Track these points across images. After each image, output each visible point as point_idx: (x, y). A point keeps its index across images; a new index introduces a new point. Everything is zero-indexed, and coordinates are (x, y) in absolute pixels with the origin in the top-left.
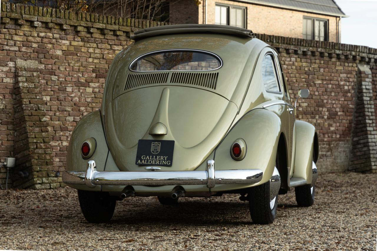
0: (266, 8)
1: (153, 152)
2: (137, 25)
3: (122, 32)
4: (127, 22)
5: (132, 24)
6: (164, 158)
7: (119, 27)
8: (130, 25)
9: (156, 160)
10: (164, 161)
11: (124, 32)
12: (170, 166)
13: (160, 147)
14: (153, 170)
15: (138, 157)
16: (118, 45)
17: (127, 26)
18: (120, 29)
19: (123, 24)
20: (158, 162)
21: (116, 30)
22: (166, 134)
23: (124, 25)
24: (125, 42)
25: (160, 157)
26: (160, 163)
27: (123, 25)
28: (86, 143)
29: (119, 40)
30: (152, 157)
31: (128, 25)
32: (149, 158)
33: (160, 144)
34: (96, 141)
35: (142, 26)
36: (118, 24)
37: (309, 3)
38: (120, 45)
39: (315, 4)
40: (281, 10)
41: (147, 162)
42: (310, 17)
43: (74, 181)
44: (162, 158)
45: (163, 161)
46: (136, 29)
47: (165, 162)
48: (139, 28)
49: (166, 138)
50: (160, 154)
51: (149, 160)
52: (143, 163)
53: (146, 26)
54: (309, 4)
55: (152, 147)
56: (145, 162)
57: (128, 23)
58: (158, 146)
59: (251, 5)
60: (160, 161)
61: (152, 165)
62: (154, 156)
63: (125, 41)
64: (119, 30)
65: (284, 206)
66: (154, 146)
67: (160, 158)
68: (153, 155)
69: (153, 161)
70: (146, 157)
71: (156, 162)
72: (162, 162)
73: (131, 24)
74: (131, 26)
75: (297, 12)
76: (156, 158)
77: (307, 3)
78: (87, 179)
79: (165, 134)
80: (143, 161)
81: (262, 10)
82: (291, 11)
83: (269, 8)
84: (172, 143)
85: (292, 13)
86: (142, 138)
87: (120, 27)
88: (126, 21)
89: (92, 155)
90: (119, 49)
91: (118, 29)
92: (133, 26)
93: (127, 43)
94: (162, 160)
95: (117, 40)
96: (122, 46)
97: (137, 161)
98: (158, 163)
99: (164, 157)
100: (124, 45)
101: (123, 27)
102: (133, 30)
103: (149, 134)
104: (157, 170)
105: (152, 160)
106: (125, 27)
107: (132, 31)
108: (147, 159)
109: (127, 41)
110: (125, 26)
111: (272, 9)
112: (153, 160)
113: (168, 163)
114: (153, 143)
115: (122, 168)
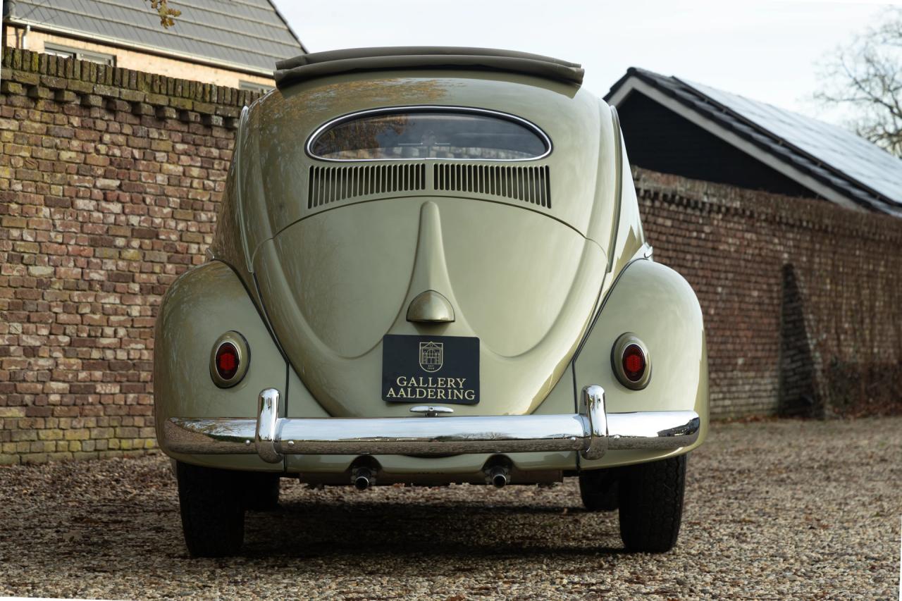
0: (159, 59)
1: (425, 366)
2: (53, 71)
3: (20, 85)
4: (31, 62)
5: (42, 66)
6: (457, 384)
7: (13, 74)
8: (37, 69)
9: (436, 388)
10: (459, 390)
11: (24, 85)
12: (476, 402)
13: (441, 354)
14: (430, 414)
15: (388, 381)
16: (9, 118)
17: (31, 71)
18: (15, 77)
19: (22, 65)
20: (441, 392)
21: (8, 80)
22: (453, 321)
23: (25, 67)
24: (26, 111)
25: (447, 380)
26: (446, 394)
27: (22, 69)
28: (228, 344)
29: (12, 105)
30: (426, 381)
31: (34, 69)
32: (418, 382)
33: (440, 346)
34: (244, 339)
35: (65, 73)
36: (12, 65)
37: (251, 52)
38: (14, 118)
39: (266, 55)
40: (191, 65)
41: (413, 392)
42: (255, 84)
43: (199, 444)
44: (451, 382)
45: (456, 391)
46: (51, 80)
47: (460, 393)
48: (58, 76)
49: (453, 331)
50: (445, 373)
51: (418, 387)
52: (402, 395)
53: (74, 72)
54: (252, 55)
55: (421, 354)
56: (407, 394)
57: (33, 63)
58: (437, 351)
59: (125, 52)
60: (446, 389)
61: (425, 401)
62: (430, 379)
63: (23, 108)
64: (14, 81)
65: (566, 510)
66: (425, 350)
67: (446, 382)
68: (426, 376)
69: (427, 392)
70: (408, 380)
71: (436, 394)
72: (452, 393)
73: (39, 68)
74: (39, 72)
75: (226, 72)
76: (435, 382)
77: (248, 51)
78: (263, 438)
79: (449, 319)
80: (402, 390)
81: (150, 64)
82: (213, 70)
83: (166, 60)
84: (473, 344)
85: (216, 73)
86: (389, 330)
87: (16, 72)
88: (29, 60)
89: (244, 376)
90: (11, 128)
91: (10, 79)
92: (45, 71)
93: (28, 112)
94: (452, 388)
95: (6, 105)
96: (18, 120)
97: (385, 392)
98: (441, 395)
99: (456, 382)
100: (21, 117)
101: (22, 73)
102: (44, 81)
103: (408, 320)
104: (441, 414)
105: (426, 389)
106: (27, 74)
107: (43, 85)
108: (413, 384)
109: (28, 108)
110: (26, 71)
111: (172, 62)
112: (428, 387)
113: (469, 395)
114: (423, 345)
115: (333, 411)
